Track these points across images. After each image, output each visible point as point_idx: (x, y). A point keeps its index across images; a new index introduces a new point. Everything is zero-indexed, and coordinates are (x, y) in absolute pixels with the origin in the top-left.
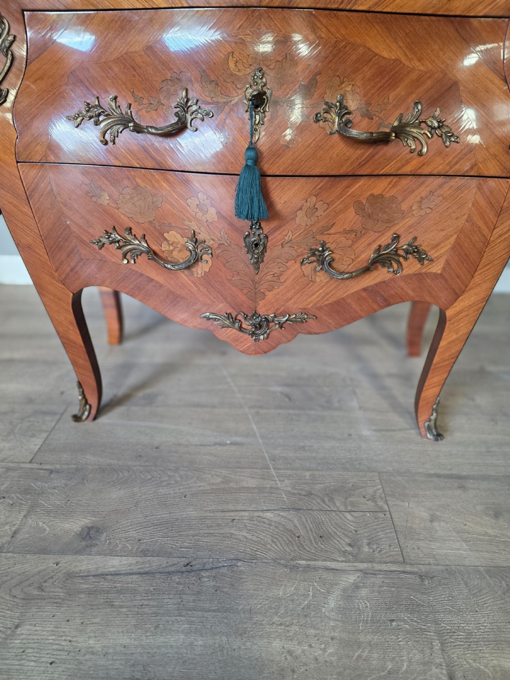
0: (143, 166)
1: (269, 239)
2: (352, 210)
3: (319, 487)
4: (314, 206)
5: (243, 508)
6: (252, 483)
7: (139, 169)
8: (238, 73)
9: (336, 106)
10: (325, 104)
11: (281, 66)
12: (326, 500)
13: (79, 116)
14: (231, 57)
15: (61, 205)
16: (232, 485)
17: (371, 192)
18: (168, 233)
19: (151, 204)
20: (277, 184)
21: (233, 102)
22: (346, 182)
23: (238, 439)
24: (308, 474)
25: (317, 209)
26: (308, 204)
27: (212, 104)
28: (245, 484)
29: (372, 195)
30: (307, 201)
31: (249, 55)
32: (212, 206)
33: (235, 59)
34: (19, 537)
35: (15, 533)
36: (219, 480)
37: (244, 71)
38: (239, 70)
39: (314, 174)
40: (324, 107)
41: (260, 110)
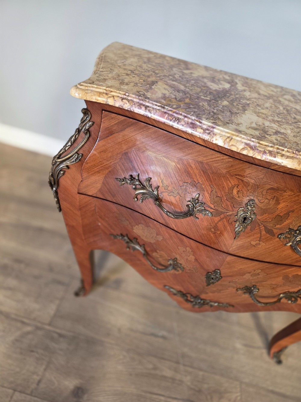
0: (156, 220)
1: (223, 278)
2: (281, 278)
3: (206, 386)
4: (258, 273)
5: (163, 393)
6: (168, 373)
7: (153, 221)
8: (237, 198)
9: (296, 233)
10: (289, 229)
11: (268, 202)
12: (209, 397)
13: (124, 181)
14: (236, 187)
15: (98, 217)
16: (158, 372)
17: (297, 273)
18: (160, 251)
19: (154, 237)
20: (239, 261)
21: (227, 214)
22: (284, 267)
23: (164, 333)
24: (201, 373)
25: (259, 275)
26: (255, 272)
27: (213, 209)
28: (164, 373)
29: (297, 275)
30: (255, 271)
31: (248, 190)
32: (193, 255)
33: (238, 189)
34: (42, 385)
35: (39, 382)
36: (151, 366)
37: (242, 198)
38: (239, 197)
39: (266, 261)
40: (288, 230)
41: (245, 225)
